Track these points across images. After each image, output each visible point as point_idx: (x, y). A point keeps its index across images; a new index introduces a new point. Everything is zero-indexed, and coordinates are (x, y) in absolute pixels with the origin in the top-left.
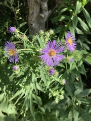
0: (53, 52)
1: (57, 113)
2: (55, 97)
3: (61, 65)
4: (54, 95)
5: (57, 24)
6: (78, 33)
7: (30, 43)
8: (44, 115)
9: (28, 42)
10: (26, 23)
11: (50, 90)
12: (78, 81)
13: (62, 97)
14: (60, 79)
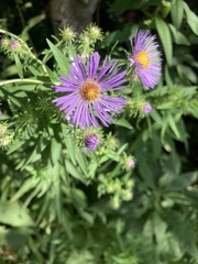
0: (92, 87)
1: (119, 226)
2: (113, 195)
3: (122, 123)
4: (110, 189)
5: (121, 20)
6: (178, 42)
7: (39, 65)
8: (92, 229)
9: (34, 61)
10: (43, 17)
11: (101, 178)
12: (168, 153)
13: (128, 195)
14: (122, 155)
